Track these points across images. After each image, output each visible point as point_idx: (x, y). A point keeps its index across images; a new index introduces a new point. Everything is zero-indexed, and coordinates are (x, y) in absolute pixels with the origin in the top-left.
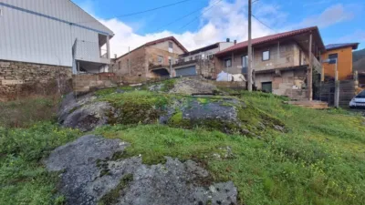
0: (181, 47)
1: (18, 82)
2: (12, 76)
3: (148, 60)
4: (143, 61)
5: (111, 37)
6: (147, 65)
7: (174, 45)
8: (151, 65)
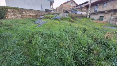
0: (75, 3)
1: (35, 14)
2: (34, 13)
3: (63, 9)
4: (62, 9)
5: (53, 2)
6: (63, 10)
7: (73, 3)
8: (64, 10)
